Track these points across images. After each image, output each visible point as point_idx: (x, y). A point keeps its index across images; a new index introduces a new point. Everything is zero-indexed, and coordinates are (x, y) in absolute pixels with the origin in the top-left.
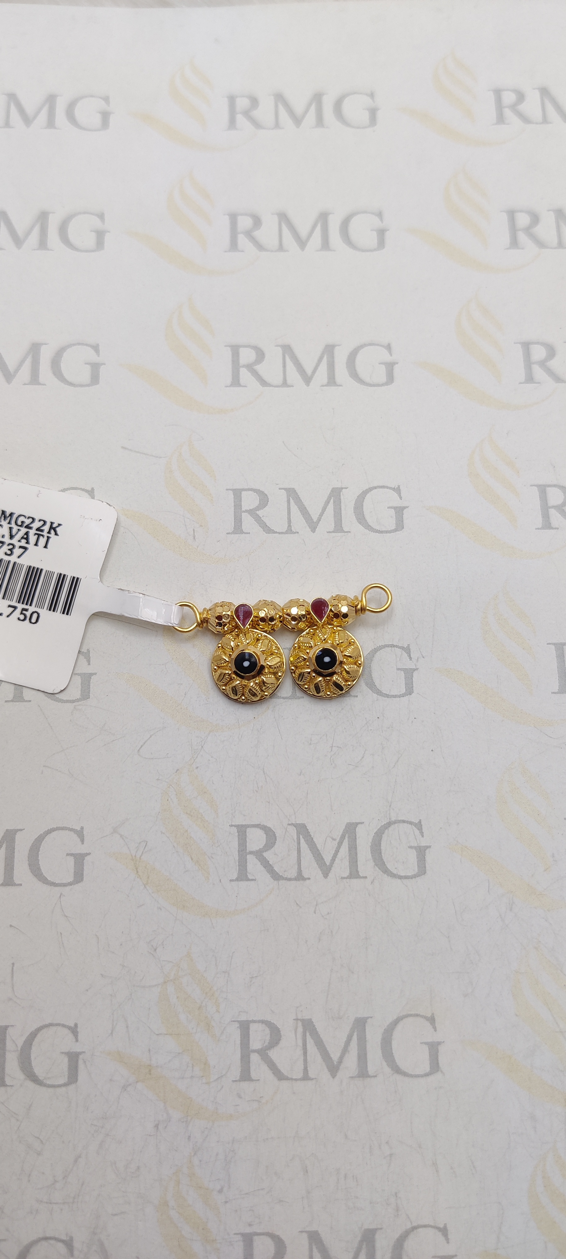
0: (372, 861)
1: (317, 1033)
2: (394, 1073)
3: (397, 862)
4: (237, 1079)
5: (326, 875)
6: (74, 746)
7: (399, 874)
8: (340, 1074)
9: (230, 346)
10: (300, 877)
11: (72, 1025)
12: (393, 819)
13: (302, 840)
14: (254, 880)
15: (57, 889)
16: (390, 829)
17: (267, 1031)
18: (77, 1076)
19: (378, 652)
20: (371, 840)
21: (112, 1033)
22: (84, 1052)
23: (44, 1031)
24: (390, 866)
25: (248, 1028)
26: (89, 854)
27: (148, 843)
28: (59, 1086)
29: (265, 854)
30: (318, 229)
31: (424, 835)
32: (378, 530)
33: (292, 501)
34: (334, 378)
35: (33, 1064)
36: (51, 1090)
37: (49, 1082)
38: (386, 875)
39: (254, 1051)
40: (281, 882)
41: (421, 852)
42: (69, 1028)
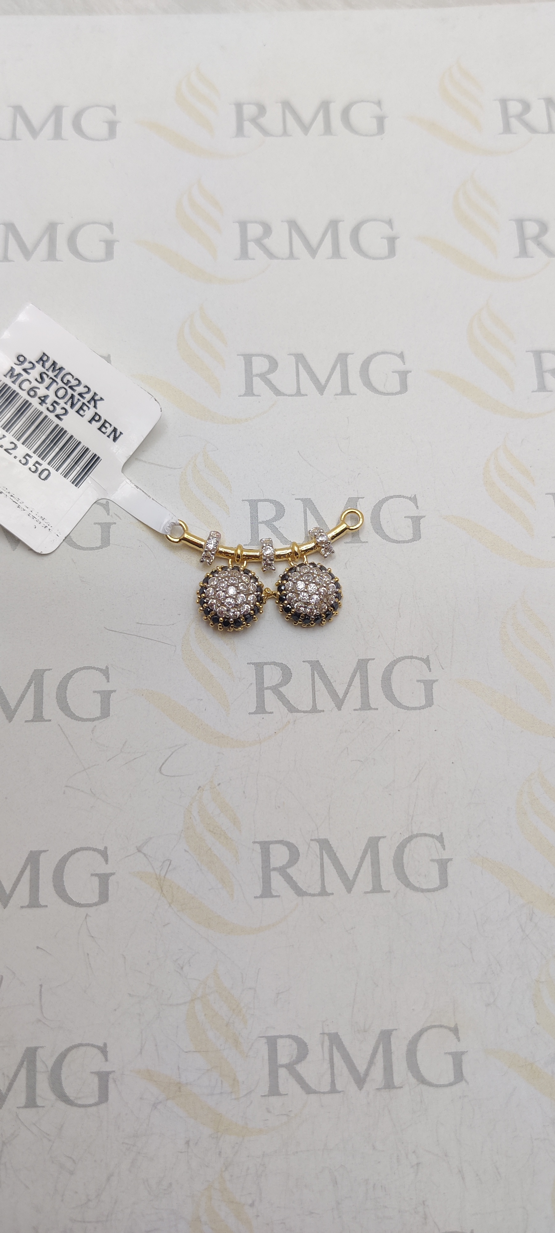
0: (395, 875)
1: (343, 1046)
2: (419, 1084)
3: (419, 875)
4: (266, 1094)
5: (349, 890)
6: (95, 765)
7: (421, 887)
8: (366, 1087)
9: (242, 355)
10: (323, 892)
11: (102, 1045)
12: (415, 833)
13: (325, 856)
14: (279, 896)
15: (82, 909)
16: (412, 842)
17: (295, 1046)
18: (107, 1095)
19: (398, 664)
20: (393, 854)
21: (141, 1053)
22: (114, 1071)
23: (75, 1050)
24: (412, 879)
25: (276, 1044)
26: (113, 874)
27: (172, 862)
28: (90, 1106)
29: (288, 870)
30: (329, 234)
31: (446, 848)
32: (396, 540)
33: (308, 512)
34: (348, 387)
35: (64, 1084)
36: (82, 1110)
37: (80, 1102)
38: (408, 889)
39: (282, 1066)
40: (305, 898)
41: (443, 865)
42: (98, 1047)
